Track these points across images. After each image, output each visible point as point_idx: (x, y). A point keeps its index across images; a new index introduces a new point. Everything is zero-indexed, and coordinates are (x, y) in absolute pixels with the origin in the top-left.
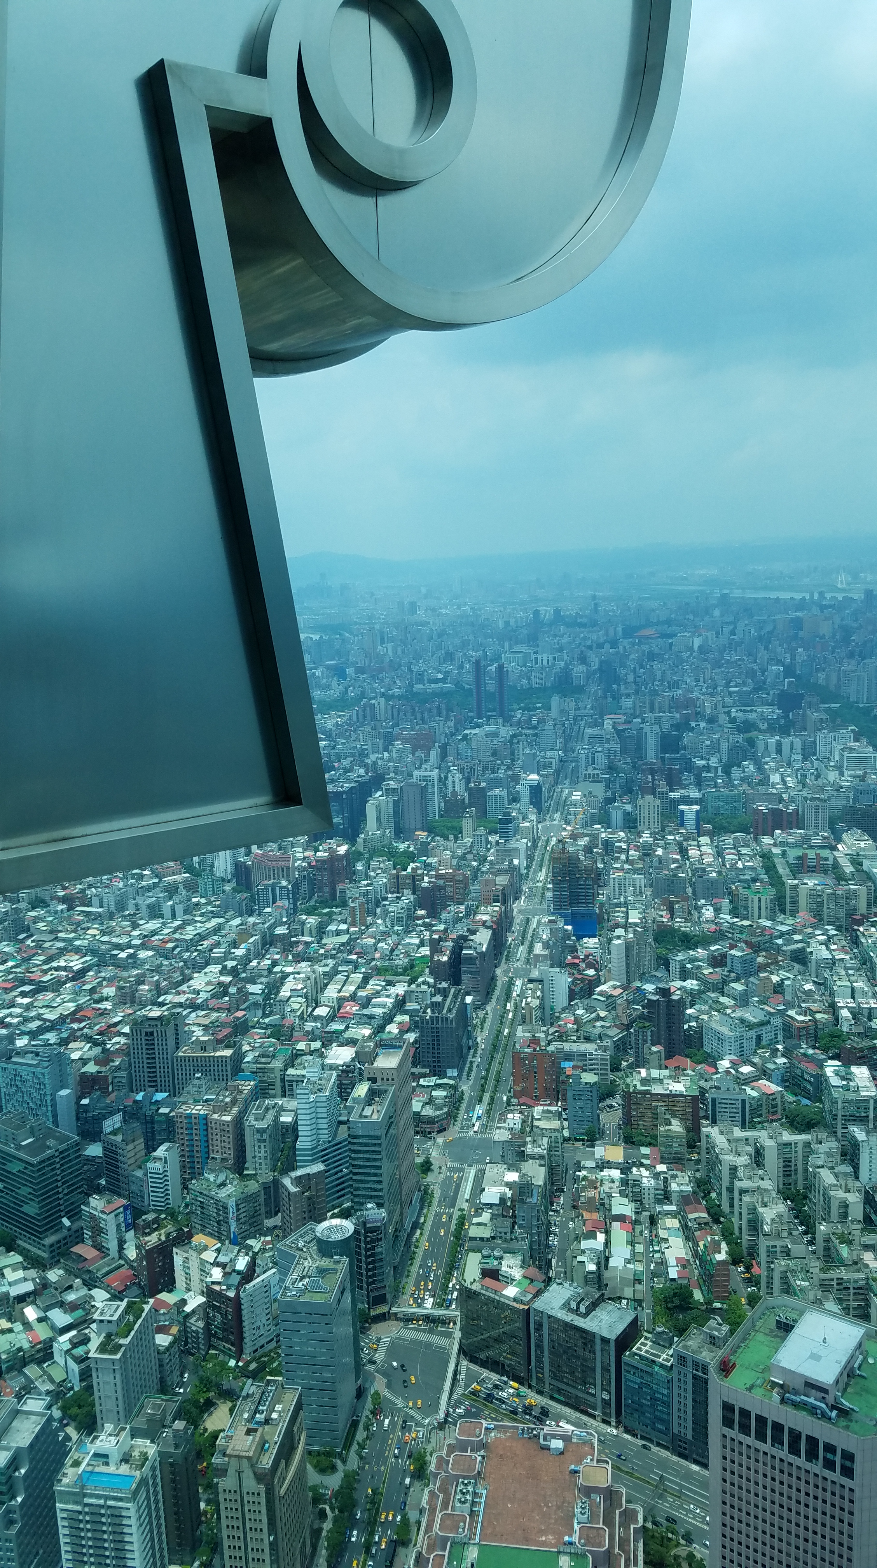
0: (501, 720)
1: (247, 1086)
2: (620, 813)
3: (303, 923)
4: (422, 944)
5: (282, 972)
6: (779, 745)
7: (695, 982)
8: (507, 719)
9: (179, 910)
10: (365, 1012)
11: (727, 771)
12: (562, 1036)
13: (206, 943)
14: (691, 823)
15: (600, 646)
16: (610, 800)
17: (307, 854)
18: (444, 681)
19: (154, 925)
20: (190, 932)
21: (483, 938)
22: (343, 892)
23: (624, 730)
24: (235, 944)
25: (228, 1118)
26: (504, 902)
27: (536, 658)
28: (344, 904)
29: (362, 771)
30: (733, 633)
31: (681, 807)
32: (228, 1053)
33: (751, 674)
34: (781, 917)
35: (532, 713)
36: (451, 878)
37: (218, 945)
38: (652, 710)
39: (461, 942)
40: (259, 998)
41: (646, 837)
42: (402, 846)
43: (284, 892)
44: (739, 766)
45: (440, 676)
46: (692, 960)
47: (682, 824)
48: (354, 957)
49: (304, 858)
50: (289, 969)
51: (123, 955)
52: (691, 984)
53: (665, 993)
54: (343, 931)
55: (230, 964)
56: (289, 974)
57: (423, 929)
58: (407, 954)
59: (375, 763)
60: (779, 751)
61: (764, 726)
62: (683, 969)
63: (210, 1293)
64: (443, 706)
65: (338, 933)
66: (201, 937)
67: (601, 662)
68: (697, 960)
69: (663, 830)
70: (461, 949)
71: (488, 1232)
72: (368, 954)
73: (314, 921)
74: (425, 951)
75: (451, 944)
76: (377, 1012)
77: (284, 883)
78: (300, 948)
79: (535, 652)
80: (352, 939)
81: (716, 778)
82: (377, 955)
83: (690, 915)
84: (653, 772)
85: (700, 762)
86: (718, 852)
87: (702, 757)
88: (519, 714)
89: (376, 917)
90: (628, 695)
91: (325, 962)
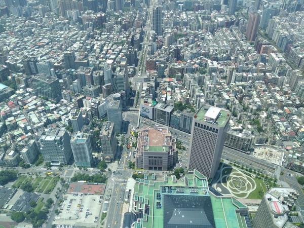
1: (92, 68)
3: (96, 32)
4: (124, 37)
9: (67, 29)
10: (114, 52)
12: (156, 57)
13: (75, 37)
14: (181, 8)
19: (62, 32)
20: (71, 34)
21: (138, 36)
22: (105, 25)
24: (82, 37)
25: (89, 75)
26: (142, 27)
28: (105, 28)
31: (179, 5)
32: (86, 61)
34: (199, 30)
36: (129, 22)
37: (78, 37)
39: (133, 37)
40: (90, 49)
42: (116, 14)
43: (91, 25)
46: (182, 40)
47: (179, 9)
49: (94, 16)
50: (95, 43)
51: (57, 39)
52: (182, 45)
53: (177, 47)
54: (106, 34)
55: (82, 42)
57: (124, 33)
58: (121, 39)
62: (180, 41)
63: (91, 107)
65: (104, 35)
66: (73, 35)
69: (175, 10)
71: (145, 95)
72: (111, 39)
73: (99, 32)
74: (125, 39)
75: (131, 37)
76: (116, 52)
77: (91, 23)
78: (97, 38)
80: (108, 36)
82: (114, 40)
83: (181, 30)
86: (187, 15)
89: (112, 31)
91: (102, 41)
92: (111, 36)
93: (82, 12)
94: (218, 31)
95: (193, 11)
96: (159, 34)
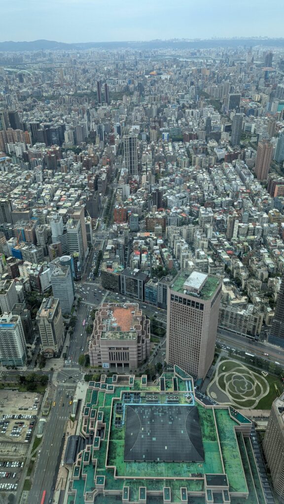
0: (107, 104)
1: (35, 221)
2: (145, 136)
3: (47, 172)
4: (85, 178)
5: (42, 187)
6: (192, 112)
8: (109, 104)
9: (7, 168)
10: (69, 199)
11: (177, 121)
12: (128, 204)
13: (16, 179)
14: (166, 138)
15: (138, 77)
16: (142, 131)
18: (87, 89)
20: (11, 175)
21: (104, 176)
22: (59, 162)
23: (146, 107)
24: (26, 179)
25: (30, 230)
26: (110, 165)
27: (118, 82)
28: (60, 166)
30: (180, 74)
31: (163, 133)
32: (28, 212)
33: (185, 88)
34: (190, 167)
35: (117, 101)
36: (93, 157)
37: (20, 179)
38: (155, 101)
39: (97, 177)
40: (36, 196)
41: (153, 142)
42: (77, 147)
43: (40, 162)
44: (180, 119)
46: (165, 180)
47: (163, 138)
48: (64, 182)
49: (45, 151)
50: (44, 187)
52: (165, 187)
53: (157, 190)
55: (25, 185)
57: (85, 173)
59: (66, 119)
60: (192, 114)
61: (188, 106)
62: (163, 182)
63: (30, 277)
64: (87, 99)
65: (59, 175)
66: (15, 177)
67: (139, 84)
68: (166, 180)
69: (158, 140)
70: (97, 179)
71: (108, 257)
72: (69, 181)
73: (50, 171)
74: (86, 180)
75: (94, 178)
76: (73, 199)
77: (40, 159)
78: (47, 180)
79: (117, 79)
80: (63, 177)
81: (174, 123)
82: (72, 182)
83: (165, 167)
84: (155, 122)
85: (169, 118)
86: (174, 147)
87: (169, 117)
88: (112, 102)
89: (70, 170)
90: (147, 95)
91: (55, 184)
92: (68, 177)
93: (30, 145)
94: (216, 168)
95: (183, 142)
96: (134, 172)
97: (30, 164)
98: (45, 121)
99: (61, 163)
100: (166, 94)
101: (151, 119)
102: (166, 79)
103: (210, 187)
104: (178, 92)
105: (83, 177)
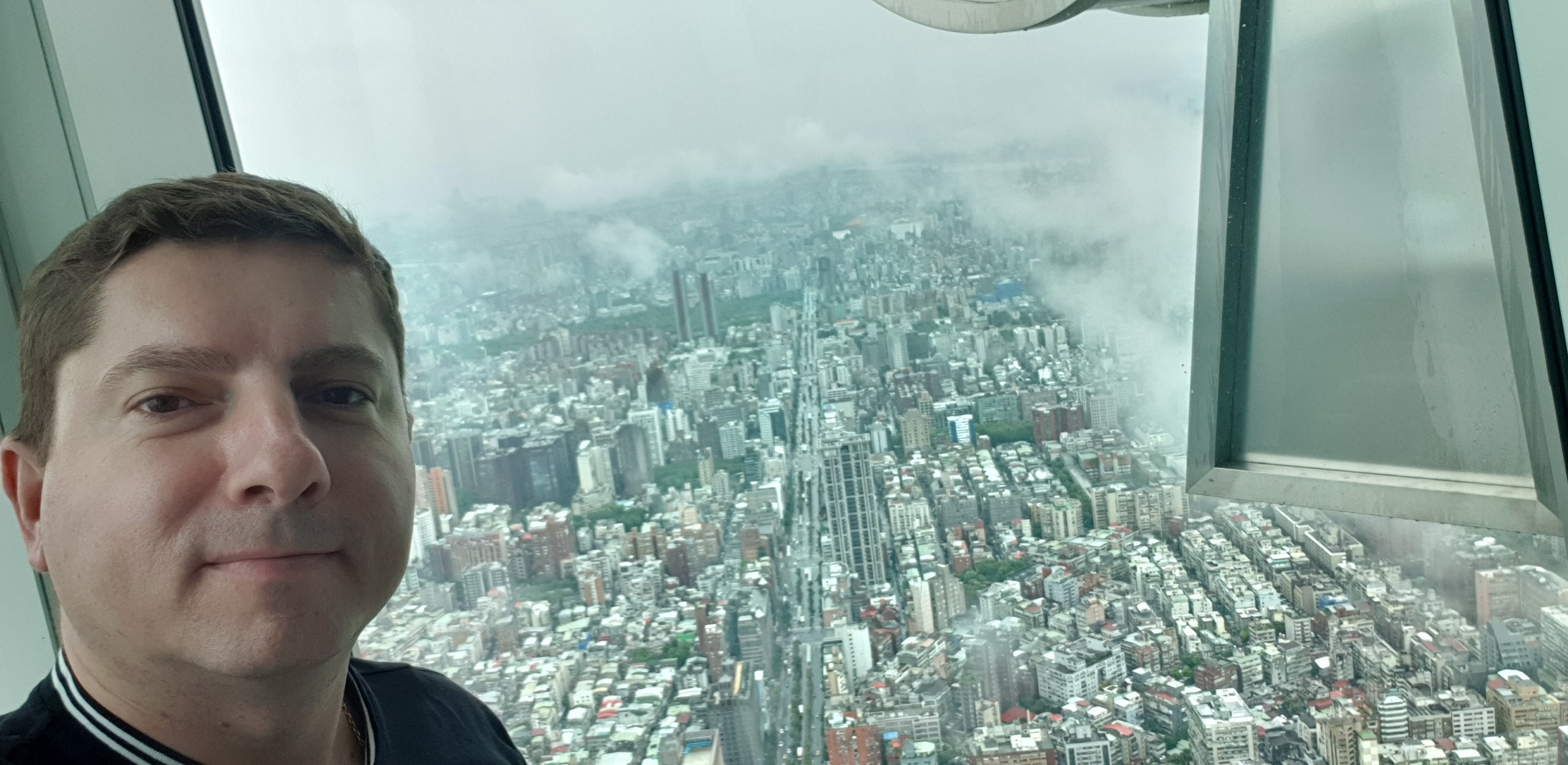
0: (712, 341)
2: (883, 434)
3: (529, 611)
4: (681, 618)
5: (516, 672)
6: (1041, 336)
7: (1015, 619)
8: (721, 340)
10: (631, 707)
11: (989, 371)
12: (876, 704)
14: (964, 435)
15: (809, 242)
16: (866, 420)
17: (515, 526)
18: (632, 301)
21: (759, 602)
22: (570, 567)
23: (862, 337)
26: (772, 556)
27: (737, 264)
28: (574, 581)
29: (558, 419)
31: (950, 419)
34: (1092, 533)
35: (747, 328)
36: (700, 535)
38: (887, 311)
39: (734, 609)
41: (917, 459)
42: (628, 504)
43: (498, 575)
44: (1001, 364)
45: (627, 295)
46: (1005, 595)
47: (955, 440)
48: (603, 643)
49: (513, 533)
50: (524, 669)
52: (1011, 623)
54: (580, 614)
56: (526, 674)
57: (677, 599)
58: (668, 632)
59: (571, 409)
60: (1042, 342)
61: (1016, 316)
62: (996, 604)
65: (573, 618)
68: (1010, 594)
69: (935, 448)
70: (736, 616)
72: (617, 638)
73: (541, 608)
74: (689, 625)
75: (721, 613)
76: (647, 707)
77: (496, 565)
78: (531, 642)
79: (734, 257)
80: (594, 622)
81: (979, 380)
82: (629, 638)
83: (989, 543)
84: (909, 381)
85: (954, 365)
86: (1002, 466)
87: (957, 360)
88: (731, 331)
89: (616, 593)
90: (855, 297)
91: (566, 654)
92: (614, 620)
93: (450, 517)
94: (1196, 526)
95: (1032, 442)
96: (871, 576)
97: (458, 588)
98: (497, 424)
99: (579, 569)
100: (926, 283)
101: (889, 375)
102: (910, 235)
103: (1197, 607)
104: (965, 273)
105: (674, 615)
